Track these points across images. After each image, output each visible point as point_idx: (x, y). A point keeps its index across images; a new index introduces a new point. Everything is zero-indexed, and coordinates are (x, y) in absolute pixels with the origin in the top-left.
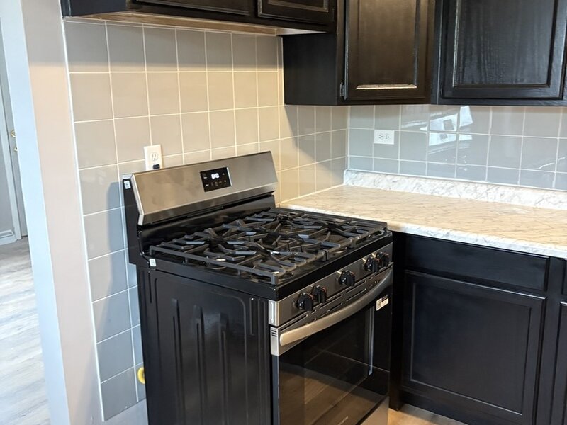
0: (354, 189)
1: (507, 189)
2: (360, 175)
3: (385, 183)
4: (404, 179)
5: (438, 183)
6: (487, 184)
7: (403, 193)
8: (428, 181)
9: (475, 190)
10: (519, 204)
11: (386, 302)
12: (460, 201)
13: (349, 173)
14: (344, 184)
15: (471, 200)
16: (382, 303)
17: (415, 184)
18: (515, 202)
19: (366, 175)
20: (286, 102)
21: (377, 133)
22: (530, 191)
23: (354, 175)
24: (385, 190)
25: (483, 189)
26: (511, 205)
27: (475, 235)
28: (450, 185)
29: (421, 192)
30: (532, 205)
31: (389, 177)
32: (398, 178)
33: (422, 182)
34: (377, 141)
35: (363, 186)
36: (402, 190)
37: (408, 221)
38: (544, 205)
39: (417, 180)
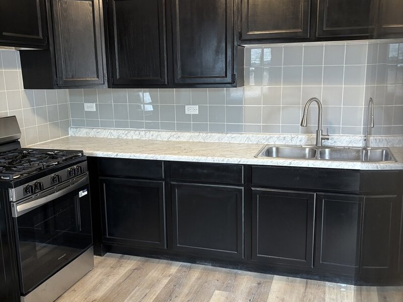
0: (75, 138)
1: (154, 132)
2: (78, 129)
3: (92, 133)
4: (102, 130)
5: (121, 132)
6: (145, 131)
7: (103, 138)
8: (115, 131)
9: (139, 134)
10: (161, 140)
11: (86, 193)
12: (132, 140)
13: (72, 129)
14: (70, 135)
15: (138, 139)
16: (82, 194)
17: (109, 132)
18: (159, 139)
19: (82, 129)
20: (25, 88)
21: (86, 105)
22: (165, 132)
23: (75, 130)
24: (93, 137)
25: (143, 133)
26: (157, 140)
27: (130, 154)
28: (126, 132)
29: (113, 137)
30: (166, 140)
31: (94, 130)
32: (100, 130)
33: (112, 131)
34: (86, 109)
35: (81, 136)
36: (102, 137)
37: (98, 150)
38: (171, 139)
39: (110, 131)
